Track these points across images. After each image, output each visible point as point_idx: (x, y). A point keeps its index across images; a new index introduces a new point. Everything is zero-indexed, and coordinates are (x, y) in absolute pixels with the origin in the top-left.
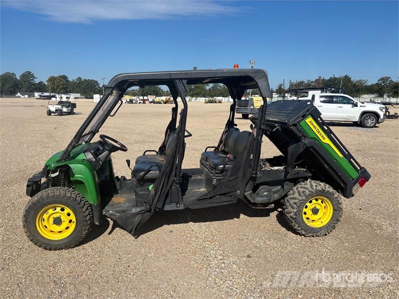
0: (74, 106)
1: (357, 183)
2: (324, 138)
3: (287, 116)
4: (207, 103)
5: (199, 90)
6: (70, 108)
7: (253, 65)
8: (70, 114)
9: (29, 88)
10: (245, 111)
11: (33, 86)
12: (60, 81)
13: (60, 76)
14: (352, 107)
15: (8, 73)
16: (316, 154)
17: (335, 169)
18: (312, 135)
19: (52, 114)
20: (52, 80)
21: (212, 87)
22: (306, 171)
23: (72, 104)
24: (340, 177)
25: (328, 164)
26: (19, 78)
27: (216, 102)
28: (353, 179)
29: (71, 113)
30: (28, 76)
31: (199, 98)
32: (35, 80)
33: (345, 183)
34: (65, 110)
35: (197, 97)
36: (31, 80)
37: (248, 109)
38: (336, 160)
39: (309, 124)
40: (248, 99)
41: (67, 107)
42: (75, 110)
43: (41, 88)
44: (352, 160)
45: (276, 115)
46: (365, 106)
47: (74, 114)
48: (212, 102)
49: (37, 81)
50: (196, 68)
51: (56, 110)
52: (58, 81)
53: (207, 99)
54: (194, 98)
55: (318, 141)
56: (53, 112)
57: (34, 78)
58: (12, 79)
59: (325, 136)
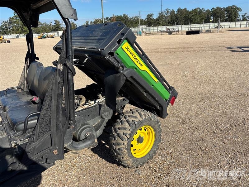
1: (170, 103)
2: (141, 65)
3: (97, 43)
4: (40, 38)
16: (135, 83)
17: (153, 95)
18: (130, 64)
22: (124, 100)
24: (157, 101)
25: (146, 91)
27: (49, 37)
28: (167, 100)
33: (160, 106)
38: (153, 86)
39: (126, 50)
44: (164, 82)
45: (82, 42)
48: (45, 38)
55: (136, 69)
59: (142, 63)
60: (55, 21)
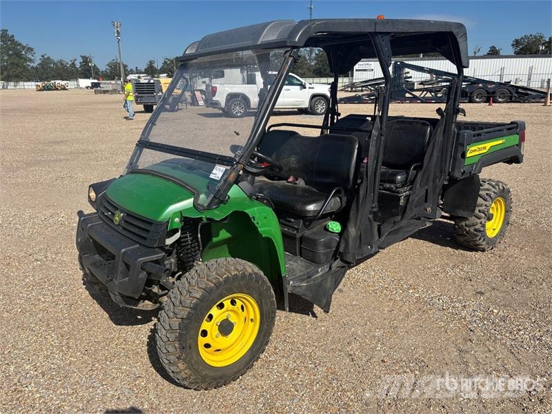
2: (485, 148)
4: (39, 90)
5: (20, 70)
7: (119, 29)
10: (149, 101)
14: (301, 89)
21: (39, 64)
27: (57, 89)
31: (21, 83)
35: (17, 82)
37: (154, 96)
40: (152, 81)
46: (313, 88)
48: (49, 90)
50: (6, 31)
53: (40, 84)
54: (12, 83)
60: (83, 57)
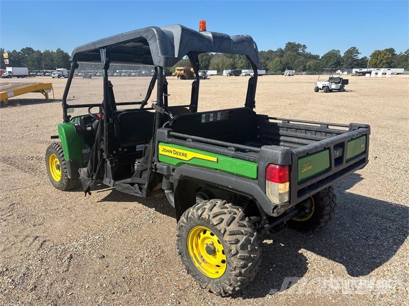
0: (346, 82)
6: (340, 84)
8: (339, 91)
9: (350, 65)
11: (354, 63)
12: (385, 55)
13: (387, 50)
15: (334, 50)
19: (320, 91)
20: (376, 54)
23: (343, 80)
26: (342, 55)
29: (341, 90)
30: (352, 51)
32: (359, 55)
34: (333, 86)
36: (355, 56)
41: (336, 83)
42: (346, 87)
43: (362, 63)
47: (344, 91)
49: (360, 57)
51: (323, 87)
52: (382, 55)
56: (320, 89)
57: (358, 53)
58: (336, 56)
